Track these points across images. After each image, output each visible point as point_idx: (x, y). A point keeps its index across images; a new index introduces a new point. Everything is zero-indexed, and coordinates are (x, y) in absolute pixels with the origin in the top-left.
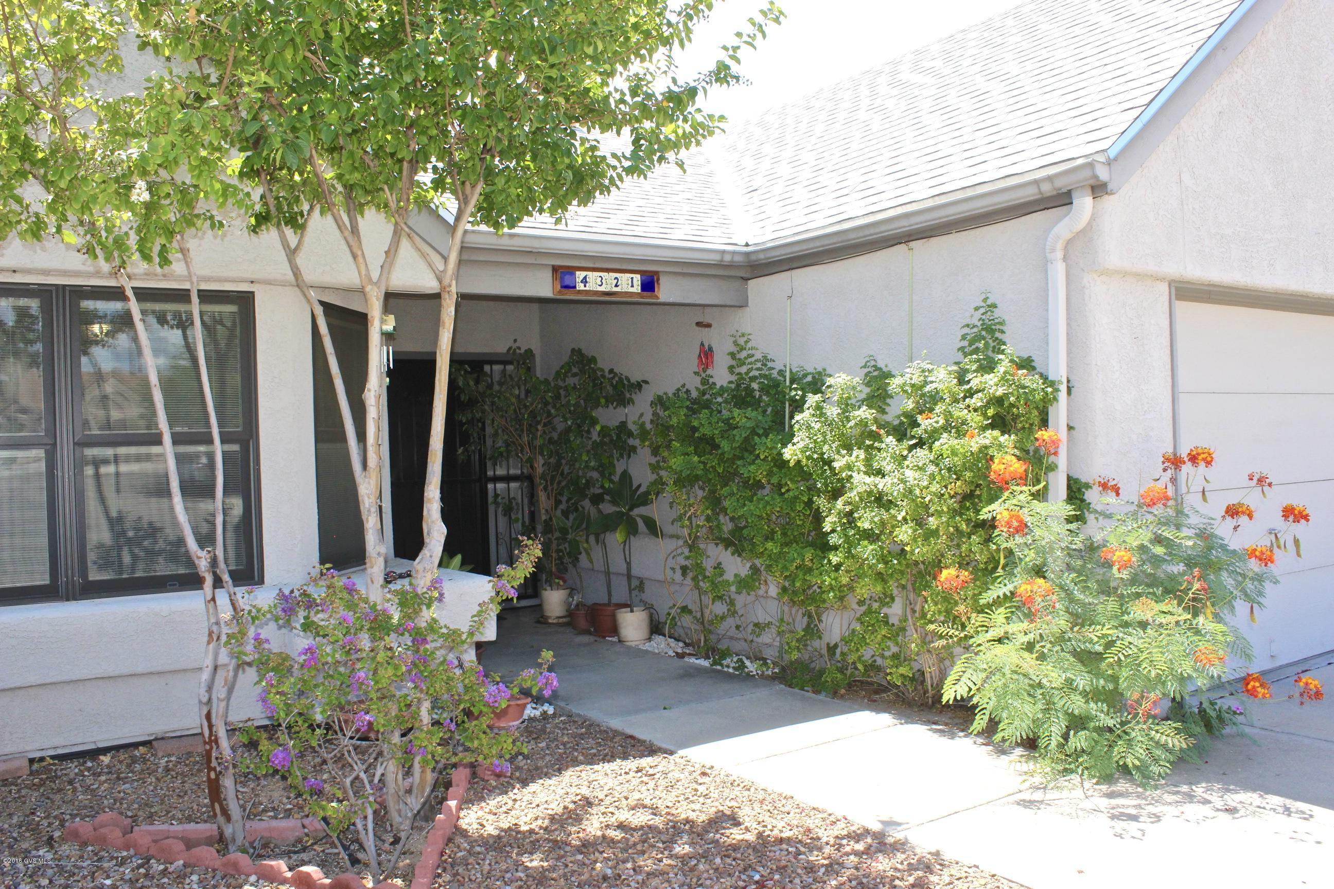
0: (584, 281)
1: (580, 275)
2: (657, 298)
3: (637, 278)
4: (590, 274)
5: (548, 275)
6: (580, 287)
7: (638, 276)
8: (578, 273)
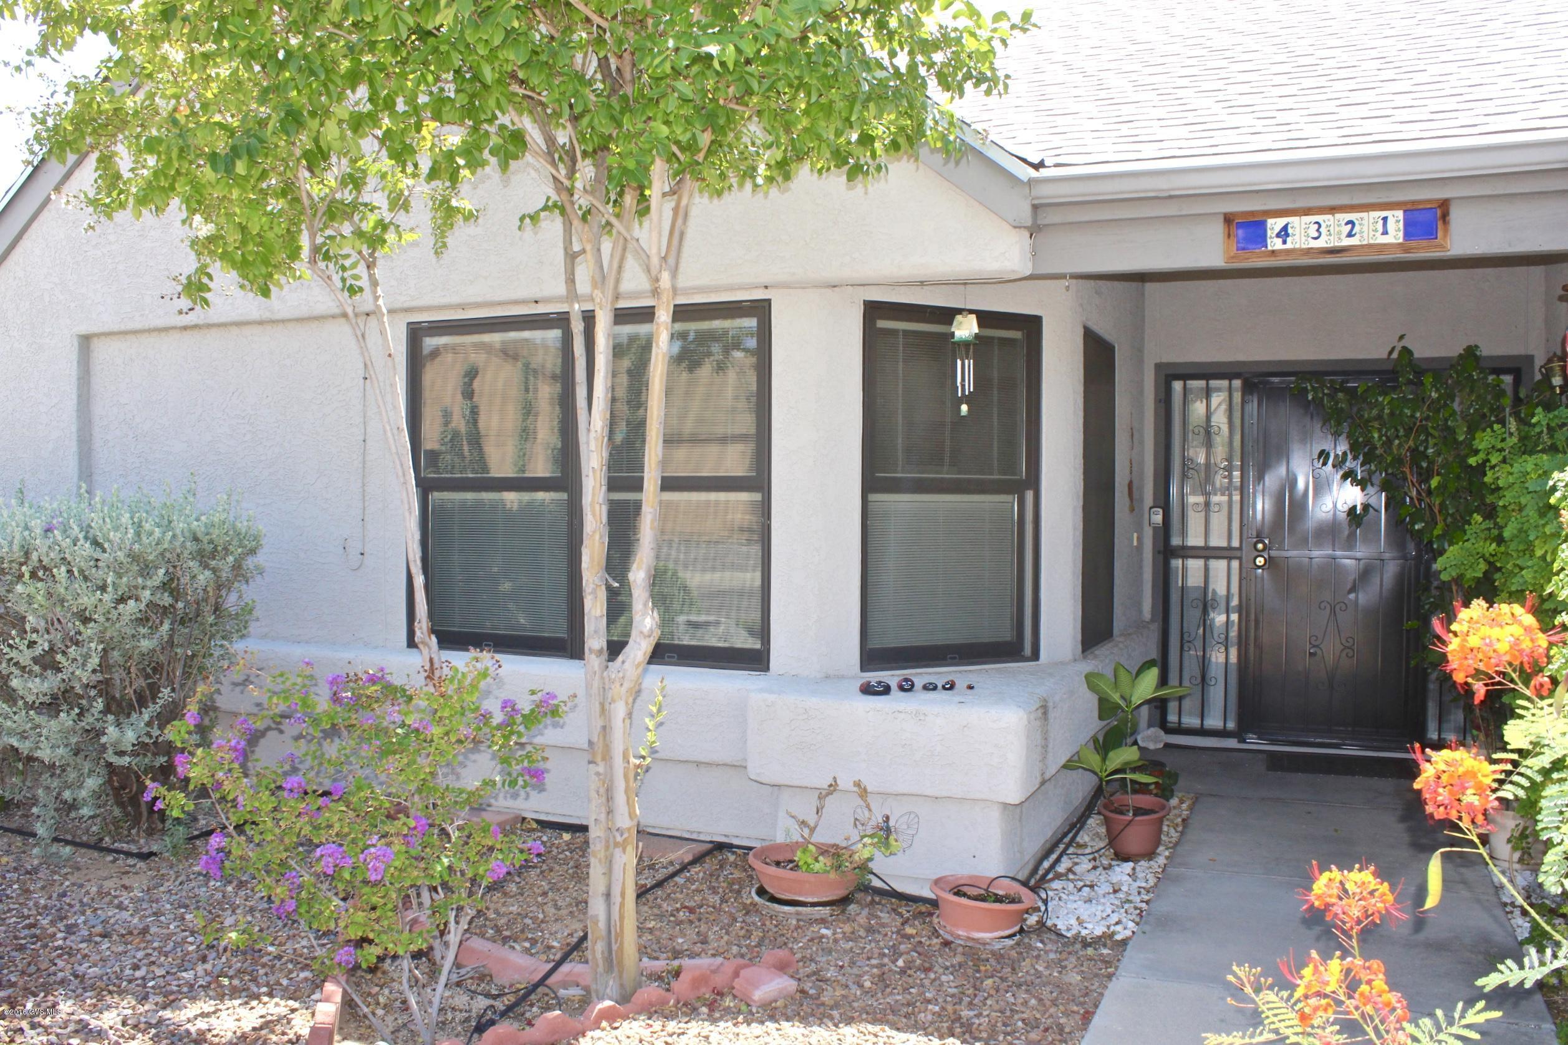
0: (1284, 233)
1: (1274, 225)
2: (1442, 247)
3: (1396, 219)
4: (1294, 220)
5: (1217, 230)
6: (1275, 244)
7: (1400, 214)
8: (1270, 222)
